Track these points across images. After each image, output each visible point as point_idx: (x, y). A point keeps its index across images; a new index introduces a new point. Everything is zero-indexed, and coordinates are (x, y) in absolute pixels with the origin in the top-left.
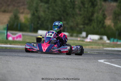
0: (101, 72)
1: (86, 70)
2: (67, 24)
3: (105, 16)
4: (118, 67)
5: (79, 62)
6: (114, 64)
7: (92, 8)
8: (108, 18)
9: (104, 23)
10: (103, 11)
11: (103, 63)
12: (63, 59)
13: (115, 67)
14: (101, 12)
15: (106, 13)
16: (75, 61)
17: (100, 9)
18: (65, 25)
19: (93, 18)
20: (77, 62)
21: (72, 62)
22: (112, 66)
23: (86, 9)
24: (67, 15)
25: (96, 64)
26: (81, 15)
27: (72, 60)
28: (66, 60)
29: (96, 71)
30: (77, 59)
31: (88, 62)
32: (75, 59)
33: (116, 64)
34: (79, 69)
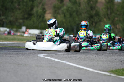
0: (41, 66)
1: (26, 65)
2: (6, 18)
3: (44, 11)
4: (58, 62)
5: (18, 57)
6: (55, 58)
7: (31, 2)
8: (48, 12)
9: (44, 17)
10: (43, 5)
11: (42, 57)
12: (2, 55)
13: (55, 61)
14: (40, 6)
15: (46, 7)
16: (14, 56)
17: (40, 3)
18: (4, 20)
19: (32, 12)
20: (16, 57)
21: (11, 57)
22: (52, 61)
23: (25, 4)
24: (6, 9)
25: (36, 59)
26: (20, 9)
27: (12, 56)
28: (5, 55)
29: (36, 66)
30: (17, 54)
31: (28, 57)
32: (15, 54)
33: (56, 58)
34: (19, 65)
